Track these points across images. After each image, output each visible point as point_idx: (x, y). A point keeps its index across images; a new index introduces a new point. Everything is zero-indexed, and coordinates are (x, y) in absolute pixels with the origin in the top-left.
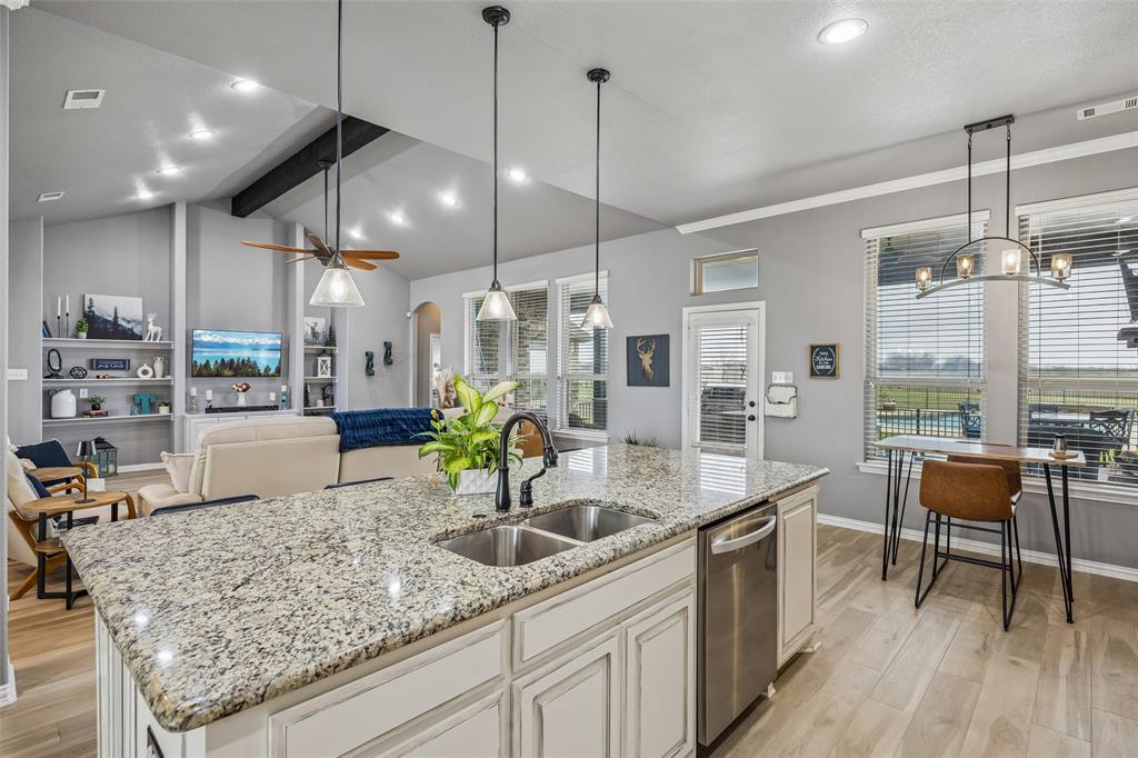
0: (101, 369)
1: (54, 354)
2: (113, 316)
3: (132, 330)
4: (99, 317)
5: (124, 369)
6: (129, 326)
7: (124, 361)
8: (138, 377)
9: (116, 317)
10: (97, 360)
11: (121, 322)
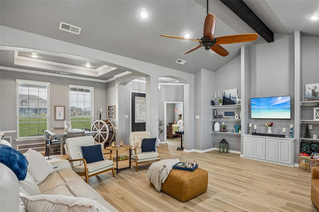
0: (227, 115)
1: (215, 111)
2: (229, 96)
3: (234, 101)
4: (226, 98)
5: (232, 115)
6: (233, 100)
7: (232, 112)
8: (235, 118)
9: (230, 97)
10: (226, 112)
11: (231, 99)
